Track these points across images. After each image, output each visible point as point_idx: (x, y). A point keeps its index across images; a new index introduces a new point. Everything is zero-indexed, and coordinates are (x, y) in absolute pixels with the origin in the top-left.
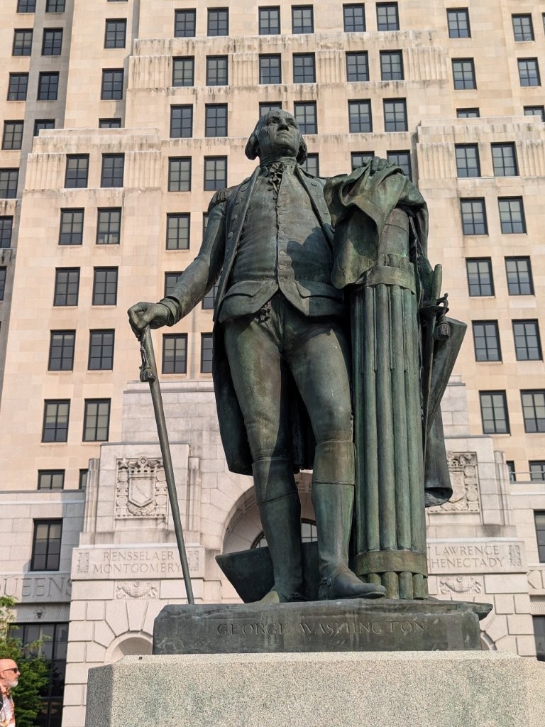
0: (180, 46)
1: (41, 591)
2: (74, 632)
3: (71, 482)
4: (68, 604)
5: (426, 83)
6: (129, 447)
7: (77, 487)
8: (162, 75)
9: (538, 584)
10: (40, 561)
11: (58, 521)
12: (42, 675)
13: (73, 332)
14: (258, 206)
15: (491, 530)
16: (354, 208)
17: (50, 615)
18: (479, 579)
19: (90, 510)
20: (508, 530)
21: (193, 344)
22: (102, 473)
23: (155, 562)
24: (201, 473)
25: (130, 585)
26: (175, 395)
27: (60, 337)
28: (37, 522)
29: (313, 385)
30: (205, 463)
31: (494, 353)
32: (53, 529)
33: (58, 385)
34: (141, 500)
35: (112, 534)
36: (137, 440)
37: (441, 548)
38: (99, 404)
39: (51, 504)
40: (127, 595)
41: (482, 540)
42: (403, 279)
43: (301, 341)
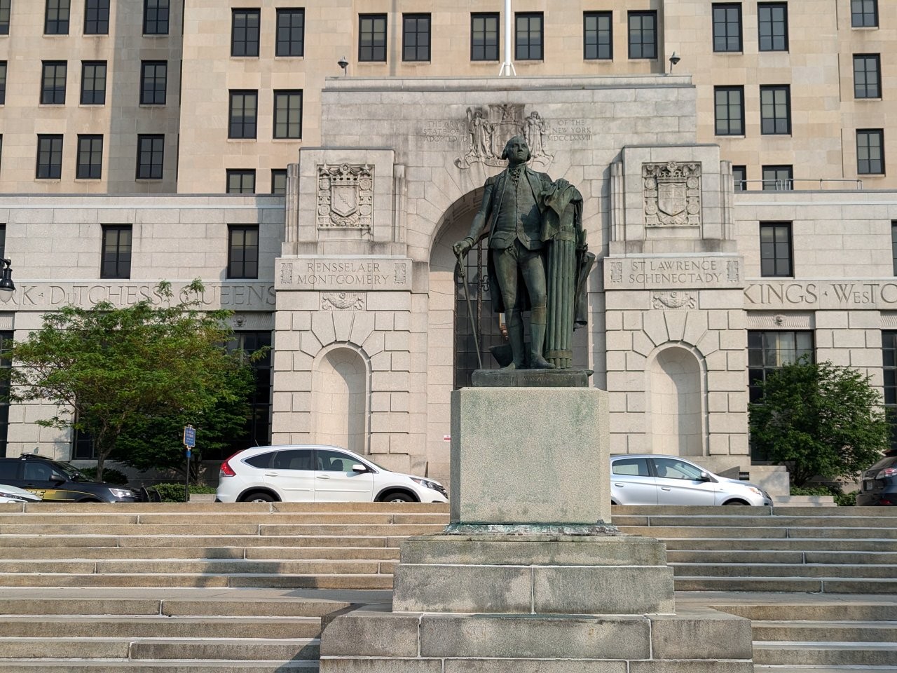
1: (240, 299)
2: (280, 341)
3: (263, 185)
4: (270, 313)
6: (330, 152)
7: (269, 192)
9: (757, 299)
10: (237, 268)
11: (254, 227)
12: (250, 383)
13: (257, 11)
14: (508, 193)
15: (710, 244)
16: (549, 207)
17: (251, 324)
18: (694, 294)
19: (291, 219)
20: (727, 245)
21: (394, 26)
22: (302, 179)
23: (361, 273)
24: (407, 182)
25: (336, 296)
26: (378, 94)
27: (242, 16)
28: (232, 228)
29: (531, 282)
30: (411, 170)
32: (249, 235)
33: (242, 74)
34: (345, 210)
35: (315, 244)
36: (338, 144)
37: (657, 263)
38: (289, 97)
39: (245, 209)
40: (332, 306)
41: (699, 255)
42: (570, 238)
43: (526, 260)
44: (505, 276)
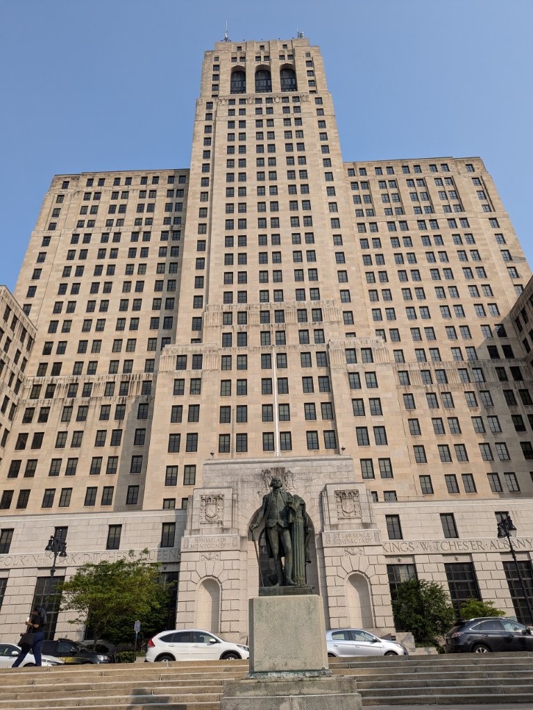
0: (226, 308)
1: (165, 557)
2: (182, 576)
3: (178, 505)
4: (178, 563)
5: (332, 323)
6: (206, 490)
7: (181, 508)
8: (218, 320)
9: (389, 550)
10: (165, 543)
11: (174, 524)
12: (168, 598)
13: (179, 435)
14: (273, 502)
15: (366, 526)
16: (291, 507)
17: (170, 569)
18: (361, 548)
19: (189, 520)
20: (373, 526)
21: (233, 439)
22: (194, 502)
23: (218, 543)
24: (238, 501)
25: (207, 554)
26: (226, 465)
27: (173, 437)
28: (164, 524)
29: (285, 542)
30: (240, 496)
31: (366, 441)
32: (171, 527)
33: (172, 459)
34: (211, 514)
35: (199, 530)
36: (209, 487)
37: (344, 534)
38: (191, 468)
39: (170, 516)
40: (205, 559)
41: (362, 530)
42: (301, 521)
43: (282, 532)
44: (273, 540)
